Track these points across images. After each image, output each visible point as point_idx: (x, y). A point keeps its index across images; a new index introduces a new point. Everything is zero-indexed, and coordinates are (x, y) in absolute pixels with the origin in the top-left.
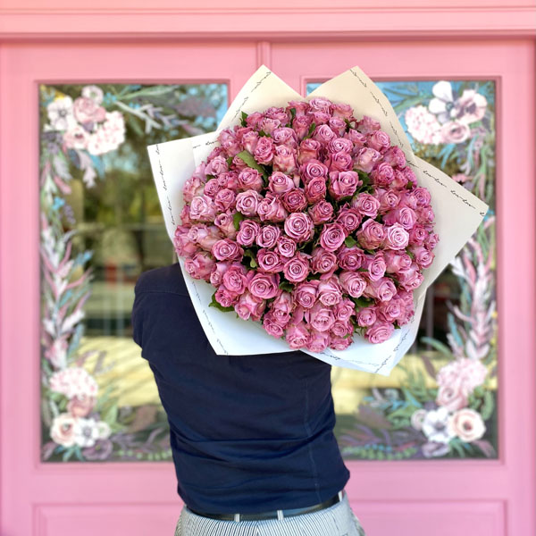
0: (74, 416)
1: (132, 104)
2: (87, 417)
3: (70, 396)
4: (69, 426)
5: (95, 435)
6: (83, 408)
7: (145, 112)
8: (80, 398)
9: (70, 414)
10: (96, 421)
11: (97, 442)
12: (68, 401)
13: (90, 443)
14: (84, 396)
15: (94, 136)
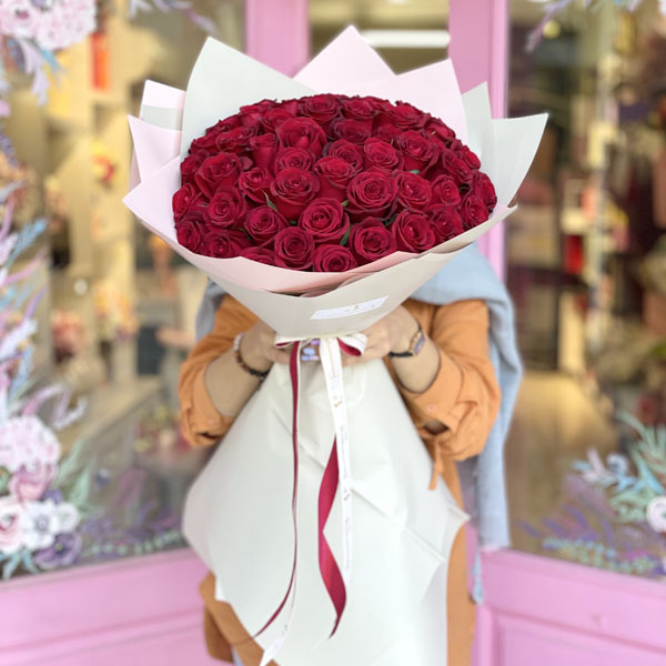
0: (21, 499)
2: (42, 499)
3: (13, 467)
4: (13, 518)
5: (55, 526)
6: (34, 484)
8: (30, 468)
9: (14, 497)
10: (56, 503)
11: (58, 537)
12: (11, 476)
13: (47, 541)
14: (37, 464)
15: (47, 16)
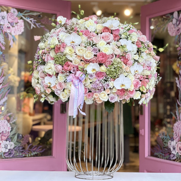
0: (2, 140)
1: (27, 17)
2: (6, 140)
5: (9, 148)
6: (5, 136)
7: (31, 21)
13: (7, 151)
14: (6, 131)
15: (14, 28)
